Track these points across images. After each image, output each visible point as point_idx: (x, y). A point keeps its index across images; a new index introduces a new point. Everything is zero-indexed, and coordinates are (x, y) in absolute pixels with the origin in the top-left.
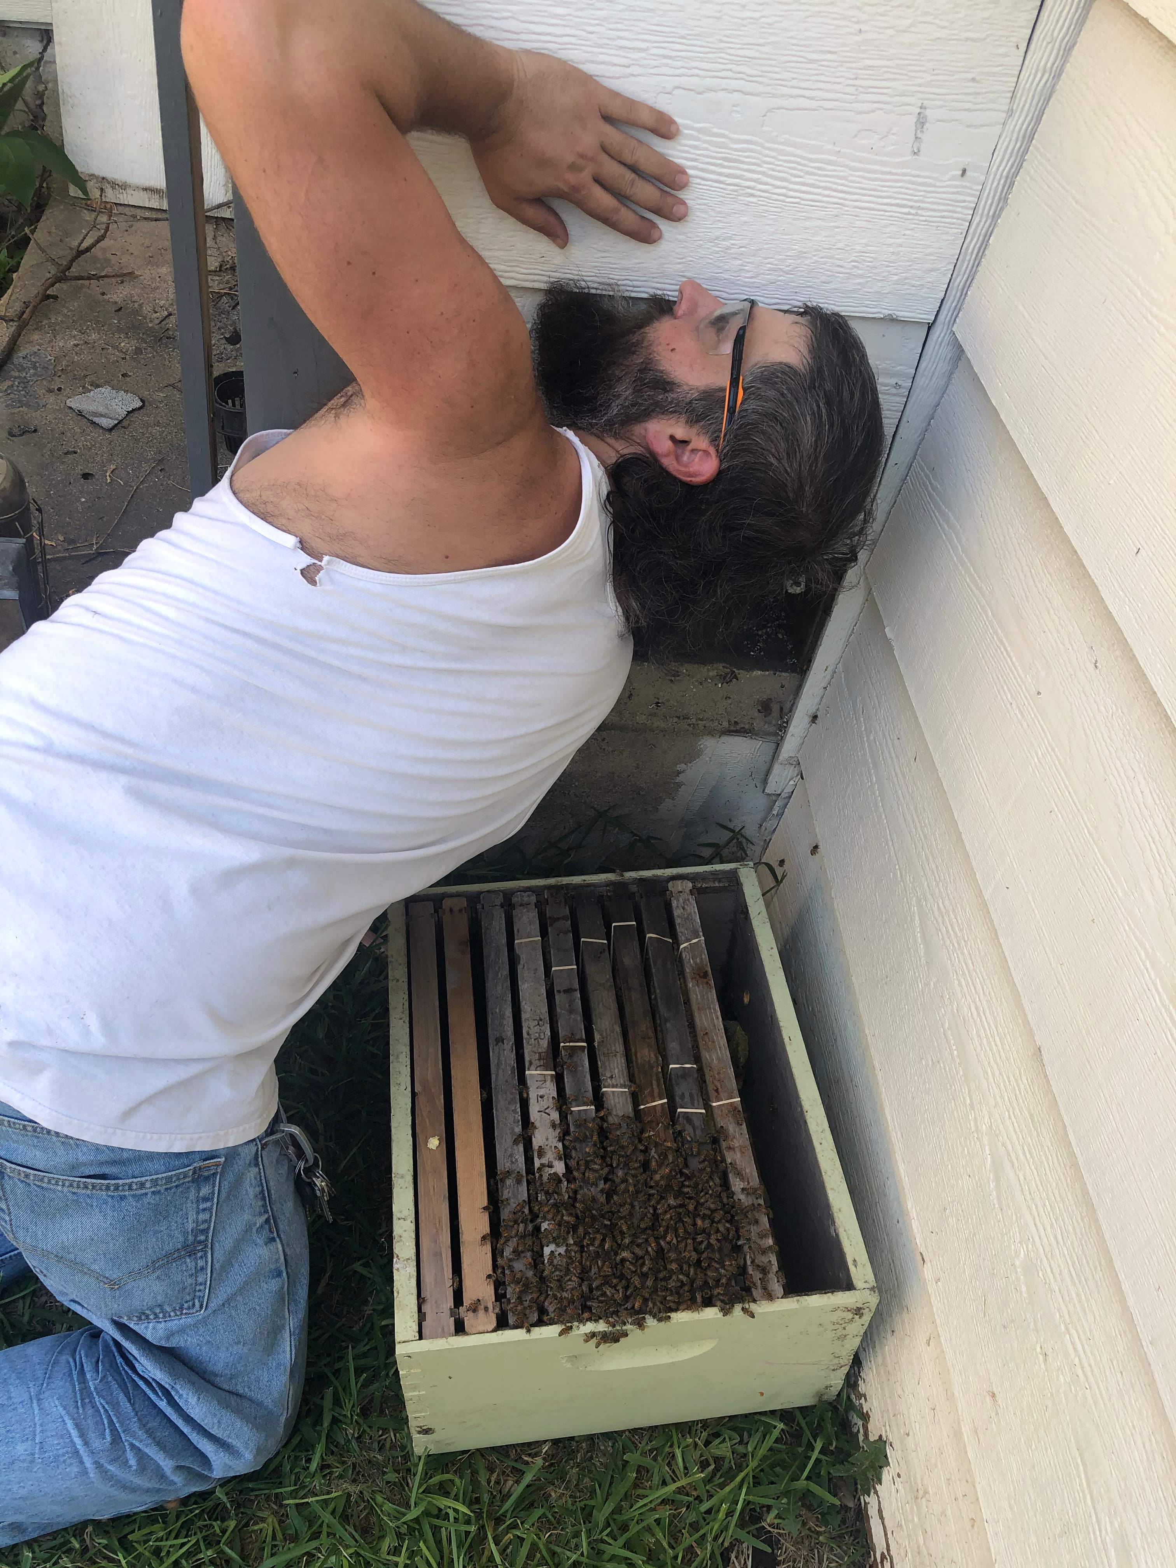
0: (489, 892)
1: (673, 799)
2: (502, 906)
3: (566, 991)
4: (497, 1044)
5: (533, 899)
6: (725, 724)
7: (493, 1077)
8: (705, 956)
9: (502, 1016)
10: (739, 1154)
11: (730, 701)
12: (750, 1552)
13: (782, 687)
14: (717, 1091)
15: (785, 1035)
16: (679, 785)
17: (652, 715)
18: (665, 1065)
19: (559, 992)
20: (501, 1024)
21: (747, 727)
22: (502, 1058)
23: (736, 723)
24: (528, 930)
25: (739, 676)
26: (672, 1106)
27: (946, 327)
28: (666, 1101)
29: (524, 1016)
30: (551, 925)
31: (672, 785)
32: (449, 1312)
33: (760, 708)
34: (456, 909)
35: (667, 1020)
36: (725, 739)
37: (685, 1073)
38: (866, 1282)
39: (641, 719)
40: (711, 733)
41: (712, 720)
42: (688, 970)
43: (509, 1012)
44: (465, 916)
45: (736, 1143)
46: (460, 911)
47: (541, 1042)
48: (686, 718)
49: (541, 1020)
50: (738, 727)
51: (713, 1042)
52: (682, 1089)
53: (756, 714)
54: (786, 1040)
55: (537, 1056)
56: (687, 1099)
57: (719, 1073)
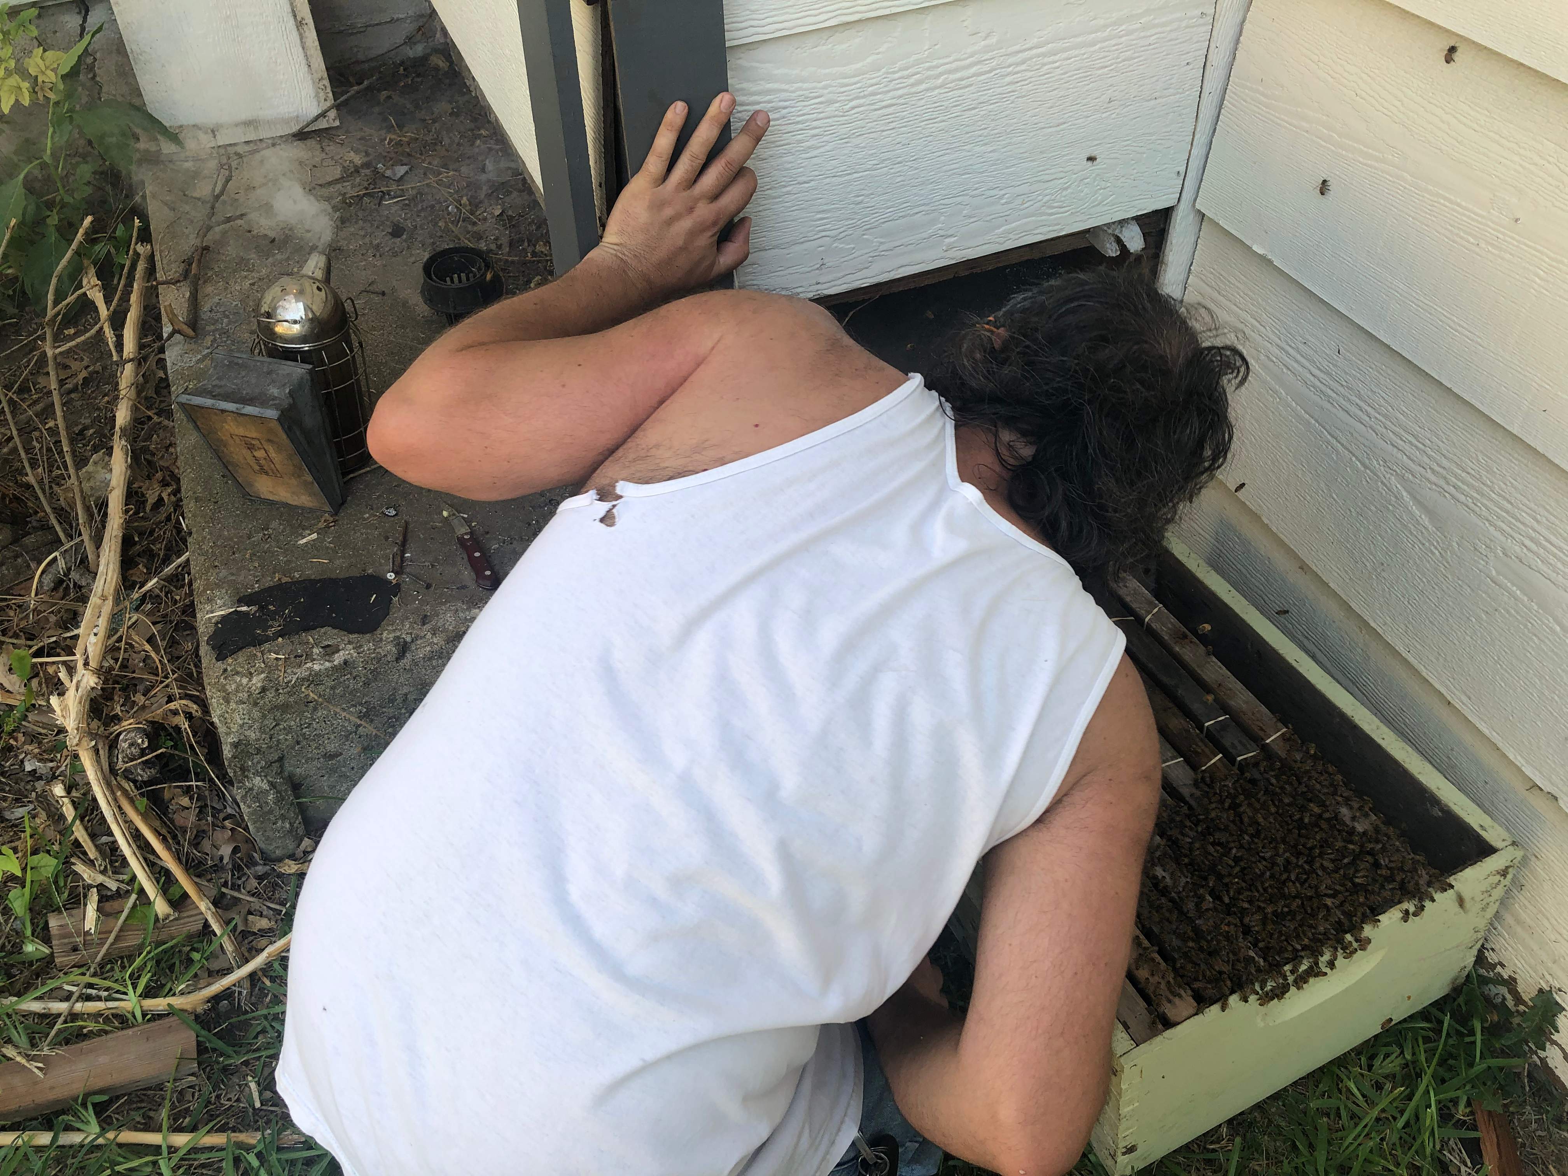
8: (1173, 619)
12: (1460, 1146)
14: (1262, 729)
15: (1290, 659)
18: (1200, 727)
26: (1230, 758)
28: (1221, 755)
37: (1223, 726)
38: (1504, 840)
42: (1166, 638)
51: (1230, 689)
52: (1229, 739)
54: (1294, 664)
56: (1239, 747)
57: (1253, 714)
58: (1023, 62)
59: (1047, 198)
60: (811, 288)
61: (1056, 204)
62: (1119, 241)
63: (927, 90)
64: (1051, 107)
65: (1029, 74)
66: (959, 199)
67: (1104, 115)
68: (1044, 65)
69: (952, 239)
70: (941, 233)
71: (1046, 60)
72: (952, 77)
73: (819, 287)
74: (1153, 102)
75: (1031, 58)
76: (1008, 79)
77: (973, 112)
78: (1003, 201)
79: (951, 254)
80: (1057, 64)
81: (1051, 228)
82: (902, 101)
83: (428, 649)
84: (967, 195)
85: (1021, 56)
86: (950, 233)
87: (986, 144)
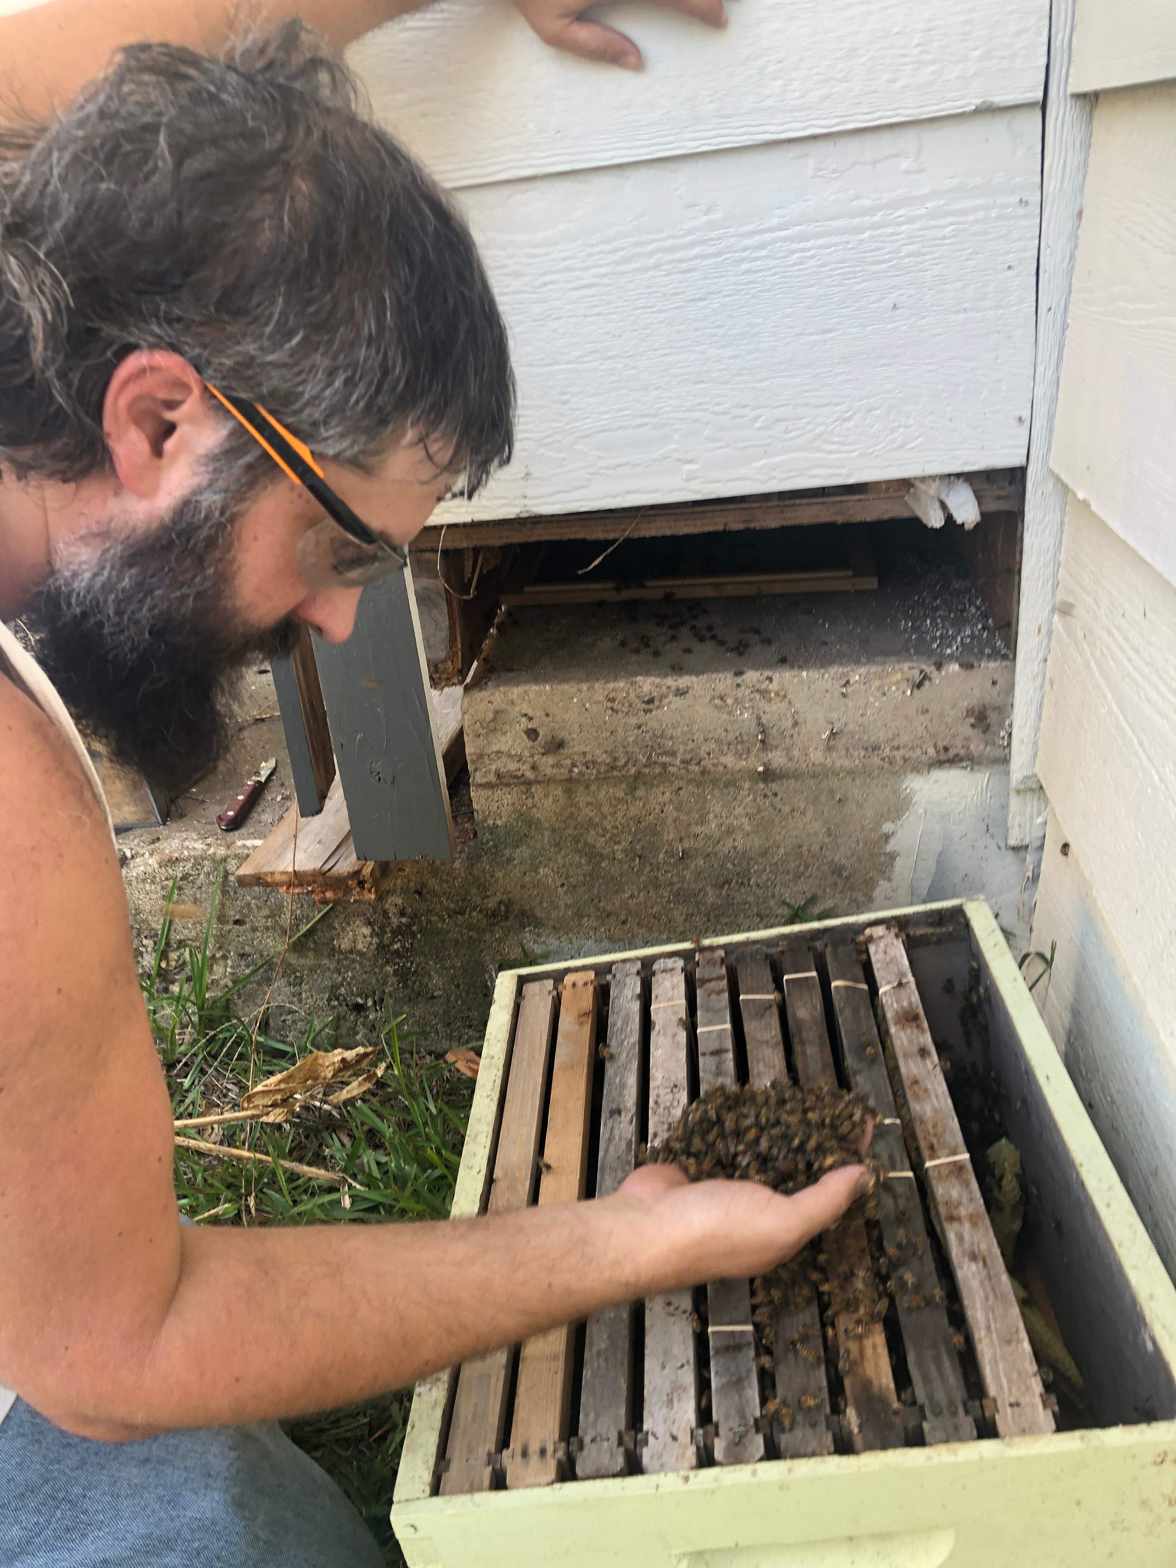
0: (624, 961)
1: (889, 880)
2: (638, 973)
3: (713, 1053)
4: (611, 1116)
5: (680, 963)
6: (931, 751)
7: (601, 1154)
8: (915, 998)
9: (623, 1086)
10: (967, 1225)
11: (928, 716)
13: (994, 683)
14: (932, 1147)
15: (1041, 1077)
16: (892, 857)
17: (830, 749)
19: (704, 1054)
20: (621, 1095)
21: (962, 752)
22: (617, 1133)
23: (946, 749)
24: (670, 994)
25: (931, 676)
29: (652, 1084)
30: (701, 986)
31: (883, 858)
32: (485, 1458)
33: (972, 720)
34: (580, 983)
35: (856, 1073)
36: (938, 774)
39: (817, 756)
40: (916, 769)
41: (912, 748)
42: (890, 1016)
43: (632, 1080)
44: (591, 989)
45: (963, 1212)
46: (585, 984)
47: (673, 1111)
48: (876, 748)
49: (676, 1086)
50: (951, 755)
51: (927, 1089)
53: (970, 731)
55: (666, 1127)
57: (935, 1126)
58: (763, 246)
59: (822, 428)
60: (517, 502)
61: (836, 439)
62: (944, 506)
63: (638, 270)
64: (809, 308)
65: (773, 263)
66: (697, 415)
67: (890, 326)
68: (793, 252)
69: (693, 467)
70: (676, 455)
71: (794, 246)
72: (669, 257)
73: (526, 502)
74: (962, 316)
75: (773, 242)
76: (744, 266)
77: (702, 304)
78: (758, 425)
79: (694, 485)
80: (812, 252)
81: (832, 471)
82: (605, 281)
83: (142, 868)
84: (706, 410)
85: (758, 239)
86: (690, 456)
87: (723, 347)
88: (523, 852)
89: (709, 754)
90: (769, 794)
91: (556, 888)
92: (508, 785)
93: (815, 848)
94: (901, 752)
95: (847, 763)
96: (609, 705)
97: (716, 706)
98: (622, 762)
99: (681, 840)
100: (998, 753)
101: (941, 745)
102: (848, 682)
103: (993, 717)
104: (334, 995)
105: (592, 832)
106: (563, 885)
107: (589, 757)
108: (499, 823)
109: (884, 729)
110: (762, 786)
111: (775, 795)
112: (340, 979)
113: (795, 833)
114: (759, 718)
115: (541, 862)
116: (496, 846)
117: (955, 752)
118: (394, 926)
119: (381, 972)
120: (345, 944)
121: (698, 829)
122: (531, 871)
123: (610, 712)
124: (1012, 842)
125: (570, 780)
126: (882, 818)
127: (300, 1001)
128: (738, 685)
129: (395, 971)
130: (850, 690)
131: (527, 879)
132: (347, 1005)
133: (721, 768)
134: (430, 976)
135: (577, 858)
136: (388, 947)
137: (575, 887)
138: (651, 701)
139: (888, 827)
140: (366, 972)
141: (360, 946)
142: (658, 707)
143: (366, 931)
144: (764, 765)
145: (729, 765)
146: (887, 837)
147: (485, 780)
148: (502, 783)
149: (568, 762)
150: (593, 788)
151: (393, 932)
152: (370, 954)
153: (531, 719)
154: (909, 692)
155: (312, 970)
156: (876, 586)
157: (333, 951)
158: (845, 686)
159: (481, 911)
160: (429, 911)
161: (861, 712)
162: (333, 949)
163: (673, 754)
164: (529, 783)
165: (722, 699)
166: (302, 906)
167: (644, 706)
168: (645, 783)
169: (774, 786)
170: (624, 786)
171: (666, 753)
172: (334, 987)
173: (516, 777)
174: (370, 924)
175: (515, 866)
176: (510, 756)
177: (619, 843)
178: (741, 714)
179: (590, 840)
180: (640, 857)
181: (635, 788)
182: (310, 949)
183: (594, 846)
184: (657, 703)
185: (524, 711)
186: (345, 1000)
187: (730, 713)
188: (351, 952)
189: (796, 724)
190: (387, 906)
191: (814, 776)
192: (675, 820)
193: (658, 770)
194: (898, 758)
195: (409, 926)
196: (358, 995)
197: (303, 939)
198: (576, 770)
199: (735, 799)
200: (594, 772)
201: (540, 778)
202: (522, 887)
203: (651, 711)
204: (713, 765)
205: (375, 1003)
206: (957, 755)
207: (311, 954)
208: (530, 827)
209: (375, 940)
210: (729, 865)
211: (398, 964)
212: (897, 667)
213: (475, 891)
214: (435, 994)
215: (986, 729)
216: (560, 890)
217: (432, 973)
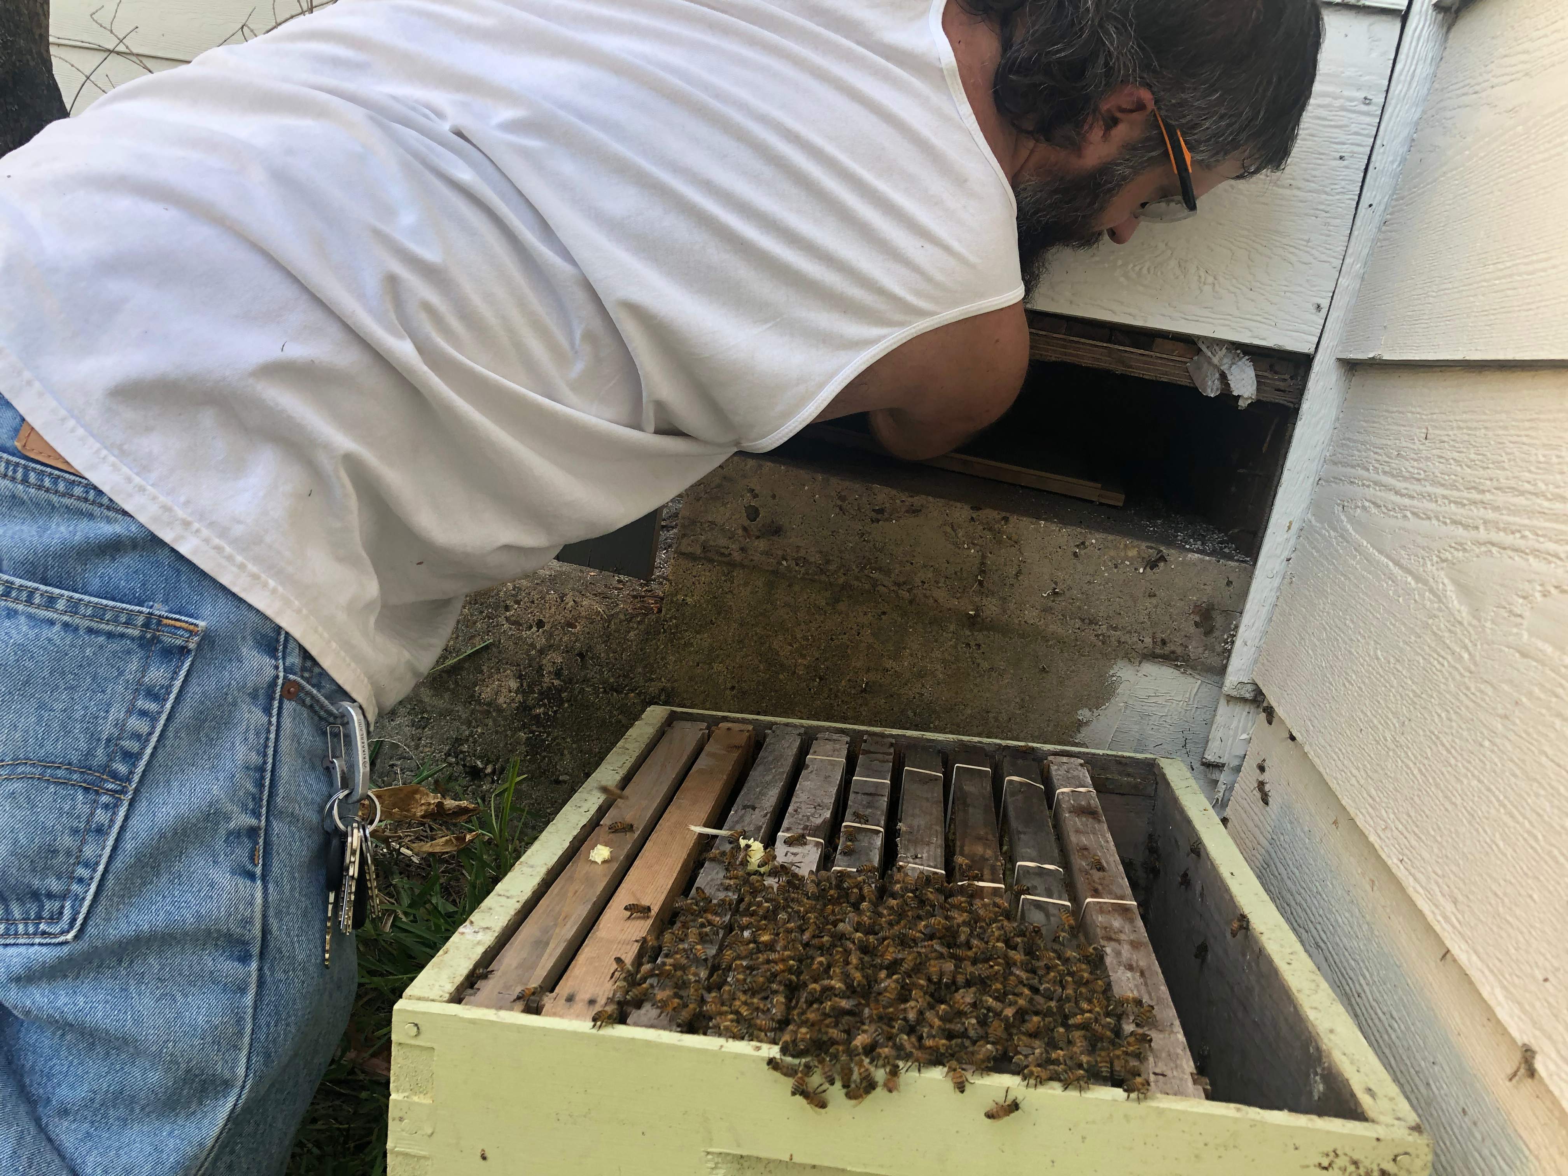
0: (787, 725)
2: (800, 734)
3: (867, 794)
4: (745, 807)
6: (1148, 640)
8: (1095, 801)
9: (762, 794)
10: (1127, 946)
11: (1154, 601)
13: (1229, 583)
14: (1095, 891)
15: (1223, 870)
17: (1047, 610)
18: (1011, 861)
19: (857, 793)
20: (758, 799)
21: (1179, 650)
22: (748, 816)
23: (1164, 642)
24: (830, 753)
25: (1168, 558)
26: (1013, 891)
27: (1423, 19)
28: (1003, 886)
29: (795, 800)
30: (864, 755)
33: (1197, 619)
34: (736, 729)
35: (1022, 834)
36: (1150, 669)
37: (1043, 871)
38: (1398, 1118)
39: (1031, 615)
40: (1128, 655)
41: (1130, 632)
42: (1064, 807)
43: (773, 793)
44: (745, 735)
45: (1123, 937)
46: (742, 731)
47: (813, 819)
48: (1092, 622)
49: (820, 806)
50: (1167, 650)
52: (1035, 882)
53: (1192, 629)
54: (1226, 875)
55: (803, 827)
56: (1041, 891)
57: (1101, 880)
62: (1223, 377)
88: (704, 640)
89: (923, 582)
90: (972, 643)
91: (725, 689)
92: (711, 561)
93: (1004, 717)
94: (1118, 633)
95: (1060, 630)
96: (839, 503)
97: (945, 533)
98: (832, 567)
99: (868, 670)
100: (1215, 661)
101: (1160, 636)
102: (1083, 543)
103: (1219, 620)
104: (454, 751)
105: (781, 637)
106: (733, 688)
107: (802, 553)
108: (689, 600)
109: (1107, 603)
110: (968, 633)
111: (979, 646)
112: (467, 733)
113: (988, 695)
114: (984, 557)
115: (718, 656)
116: (677, 626)
117: (1172, 648)
118: (545, 685)
119: (512, 736)
120: (486, 693)
121: (889, 664)
122: (705, 663)
123: (838, 510)
124: (1210, 757)
125: (775, 573)
126: (1081, 702)
127: (417, 747)
128: (972, 519)
129: (528, 739)
130: (1083, 552)
131: (698, 671)
132: (464, 766)
133: (931, 601)
134: (562, 754)
135: (756, 662)
136: (531, 709)
137: (744, 693)
138: (881, 511)
139: (1084, 714)
140: (497, 732)
141: (501, 700)
142: (887, 520)
143: (514, 684)
144: (977, 610)
145: (941, 600)
146: (1080, 724)
147: (690, 549)
148: (705, 558)
149: (780, 553)
150: (797, 588)
151: (541, 693)
152: (509, 713)
153: (755, 496)
154: (1141, 571)
155: (442, 714)
156: (1121, 504)
157: (472, 698)
158: (1077, 546)
159: (639, 694)
160: (585, 680)
161: (1088, 578)
162: (472, 696)
163: (888, 572)
164: (732, 565)
165: (952, 527)
166: (457, 638)
167: (873, 514)
168: (850, 597)
169: (980, 637)
170: (828, 594)
171: (880, 569)
172: (458, 741)
173: (722, 554)
174: (520, 677)
175: (690, 653)
176: (723, 530)
177: (803, 657)
178: (969, 548)
179: (775, 645)
180: (821, 679)
181: (837, 601)
182: (448, 689)
183: (777, 654)
184: (886, 515)
185: (752, 486)
186: (464, 759)
187: (956, 544)
188: (489, 704)
189: (1019, 573)
190: (544, 662)
191: (1023, 636)
192: (870, 646)
193: (867, 587)
194: (1113, 639)
195: (559, 691)
196: (479, 758)
197: (444, 675)
198: (784, 563)
199: (936, 641)
200: (803, 570)
201: (746, 562)
202: (691, 679)
203: (878, 521)
204: (925, 596)
205: (494, 772)
206: (1173, 652)
207: (447, 696)
208: (719, 613)
209: (520, 698)
210: (910, 714)
211: (533, 732)
212: (1136, 543)
213: (640, 670)
214: (561, 778)
215: (1208, 632)
216: (728, 692)
217: (566, 752)
